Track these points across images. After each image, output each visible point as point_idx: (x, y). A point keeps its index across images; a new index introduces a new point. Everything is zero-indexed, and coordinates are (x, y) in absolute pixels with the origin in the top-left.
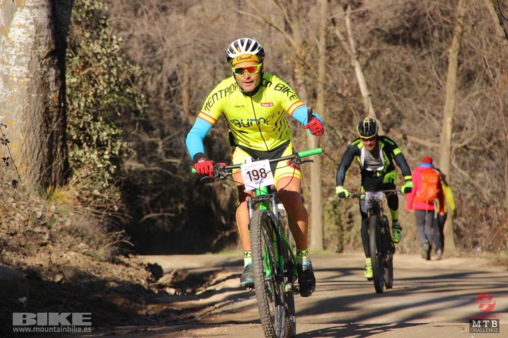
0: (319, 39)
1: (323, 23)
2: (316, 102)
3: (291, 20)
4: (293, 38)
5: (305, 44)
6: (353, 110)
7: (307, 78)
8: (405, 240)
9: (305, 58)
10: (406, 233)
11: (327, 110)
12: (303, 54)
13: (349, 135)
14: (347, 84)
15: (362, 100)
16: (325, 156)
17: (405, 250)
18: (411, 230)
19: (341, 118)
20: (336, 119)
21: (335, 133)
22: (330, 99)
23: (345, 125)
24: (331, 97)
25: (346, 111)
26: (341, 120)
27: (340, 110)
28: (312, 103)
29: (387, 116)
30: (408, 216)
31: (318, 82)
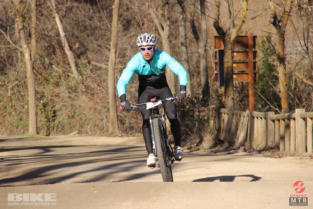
5: (22, 3)
6: (55, 45)
7: (25, 24)
8: (89, 127)
9: (23, 11)
10: (89, 122)
11: (38, 45)
12: (21, 9)
13: (53, 61)
14: (51, 28)
15: (61, 39)
16: (38, 74)
17: (89, 133)
18: (92, 121)
19: (48, 50)
20: (45, 51)
21: (44, 60)
22: (40, 38)
23: (51, 54)
24: (41, 36)
25: (51, 46)
26: (48, 52)
27: (46, 45)
28: (28, 40)
29: (76, 48)
30: (90, 112)
31: (32, 27)
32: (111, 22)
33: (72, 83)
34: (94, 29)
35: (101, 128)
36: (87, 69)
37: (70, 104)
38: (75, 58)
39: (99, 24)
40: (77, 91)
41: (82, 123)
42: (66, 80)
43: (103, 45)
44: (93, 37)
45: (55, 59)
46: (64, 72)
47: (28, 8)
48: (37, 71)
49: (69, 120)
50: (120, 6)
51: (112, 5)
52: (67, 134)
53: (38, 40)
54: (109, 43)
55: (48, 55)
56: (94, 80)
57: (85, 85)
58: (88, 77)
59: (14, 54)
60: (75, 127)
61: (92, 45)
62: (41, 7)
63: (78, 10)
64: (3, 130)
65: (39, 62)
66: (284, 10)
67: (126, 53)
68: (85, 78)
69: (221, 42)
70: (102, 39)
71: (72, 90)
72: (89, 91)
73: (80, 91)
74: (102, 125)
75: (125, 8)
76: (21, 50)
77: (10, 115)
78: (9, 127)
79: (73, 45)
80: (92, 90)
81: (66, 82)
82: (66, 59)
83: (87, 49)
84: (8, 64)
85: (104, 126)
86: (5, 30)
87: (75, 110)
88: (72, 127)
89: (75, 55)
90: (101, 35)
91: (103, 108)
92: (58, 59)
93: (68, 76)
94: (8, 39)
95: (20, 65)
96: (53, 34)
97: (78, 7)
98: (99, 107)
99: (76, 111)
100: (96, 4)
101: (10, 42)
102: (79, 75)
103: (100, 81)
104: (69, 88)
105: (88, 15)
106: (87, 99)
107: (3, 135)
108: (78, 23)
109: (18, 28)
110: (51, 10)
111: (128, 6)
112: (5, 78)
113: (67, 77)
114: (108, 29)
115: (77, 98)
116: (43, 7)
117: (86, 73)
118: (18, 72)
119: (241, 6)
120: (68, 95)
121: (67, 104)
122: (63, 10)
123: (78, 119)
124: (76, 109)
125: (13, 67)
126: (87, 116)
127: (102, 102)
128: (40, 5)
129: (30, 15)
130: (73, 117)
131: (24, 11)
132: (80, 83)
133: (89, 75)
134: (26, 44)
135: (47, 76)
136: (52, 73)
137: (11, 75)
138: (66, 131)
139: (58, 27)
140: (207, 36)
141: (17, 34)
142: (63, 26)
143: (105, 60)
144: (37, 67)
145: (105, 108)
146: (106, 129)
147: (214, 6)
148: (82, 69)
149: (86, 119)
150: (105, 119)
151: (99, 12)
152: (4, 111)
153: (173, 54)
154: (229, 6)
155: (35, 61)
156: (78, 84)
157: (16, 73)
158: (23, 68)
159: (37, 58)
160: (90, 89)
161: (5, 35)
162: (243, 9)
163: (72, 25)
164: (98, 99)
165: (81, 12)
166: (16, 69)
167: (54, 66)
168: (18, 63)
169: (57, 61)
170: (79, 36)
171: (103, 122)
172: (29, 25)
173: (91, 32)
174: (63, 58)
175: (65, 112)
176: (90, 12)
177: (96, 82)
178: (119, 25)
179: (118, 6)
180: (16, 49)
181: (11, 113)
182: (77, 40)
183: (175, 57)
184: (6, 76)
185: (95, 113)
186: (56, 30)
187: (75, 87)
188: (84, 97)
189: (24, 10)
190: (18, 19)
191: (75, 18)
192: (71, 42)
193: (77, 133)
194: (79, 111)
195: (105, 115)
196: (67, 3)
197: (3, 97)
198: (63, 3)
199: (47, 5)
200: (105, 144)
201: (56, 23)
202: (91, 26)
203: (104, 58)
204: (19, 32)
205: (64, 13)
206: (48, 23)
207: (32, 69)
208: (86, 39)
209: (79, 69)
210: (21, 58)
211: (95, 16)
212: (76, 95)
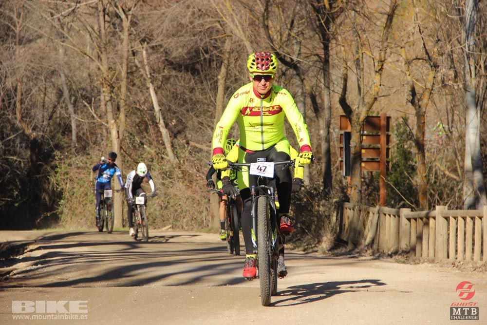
0: (122, 67)
1: (125, 54)
2: (119, 114)
3: (101, 52)
4: (102, 65)
5: (111, 70)
6: (148, 121)
7: (113, 95)
8: (185, 220)
9: (111, 80)
10: (186, 215)
11: (128, 120)
12: (109, 77)
13: (145, 140)
14: (144, 100)
15: (155, 114)
16: (127, 155)
17: (185, 228)
18: (189, 213)
19: (139, 127)
20: (135, 127)
21: (134, 138)
22: (130, 112)
23: (142, 132)
24: (131, 110)
25: (143, 122)
26: (139, 129)
27: (138, 120)
28: (116, 114)
29: (173, 125)
30: (187, 202)
31: (121, 99)
32: (216, 95)
33: (167, 168)
34: (194, 104)
35: (199, 222)
36: (186, 151)
37: (163, 192)
38: (170, 137)
39: (201, 97)
40: (173, 176)
41: (177, 215)
42: (160, 164)
43: (205, 122)
44: (193, 113)
45: (147, 137)
46: (157, 154)
47: (118, 76)
48: (125, 152)
49: (162, 211)
50: (227, 76)
51: (218, 75)
52: (159, 228)
53: (128, 115)
54: (212, 120)
55: (140, 132)
56: (193, 164)
57: (182, 169)
58: (186, 160)
59: (99, 131)
60: (168, 220)
61: (192, 122)
62: (133, 76)
63: (176, 80)
64: (83, 221)
65: (128, 141)
66: (425, 86)
67: (232, 133)
68: (182, 162)
69: (347, 122)
70: (204, 115)
71: (166, 175)
72: (186, 177)
73: (175, 177)
74: (201, 219)
75: (233, 79)
76: (107, 125)
77: (91, 203)
78: (90, 218)
79: (169, 122)
80: (190, 176)
81: (159, 166)
82: (160, 139)
83: (185, 127)
84: (92, 142)
85: (203, 220)
86: (89, 102)
87: (168, 200)
88: (165, 219)
89: (171, 133)
90: (203, 111)
91: (203, 198)
92: (151, 137)
93: (162, 158)
94: (93, 112)
95: (105, 144)
96: (146, 107)
97: (177, 76)
98: (197, 197)
99: (170, 201)
100: (199, 73)
101: (95, 116)
102: (175, 158)
103: (201, 165)
104: (163, 173)
105: (188, 87)
106: (184, 187)
107: (82, 227)
108: (177, 96)
109: (105, 99)
110: (145, 79)
111: (237, 77)
112: (87, 158)
113: (160, 159)
114: (212, 104)
115: (171, 186)
116: (135, 75)
117: (183, 156)
118: (102, 152)
119: (373, 81)
120: (161, 181)
121: (160, 192)
122: (159, 79)
123: (173, 211)
124: (170, 198)
125: (97, 146)
126: (183, 208)
127: (201, 190)
128: (132, 73)
129: (119, 85)
130: (166, 208)
131: (113, 80)
132: (176, 167)
133: (187, 158)
134: (113, 119)
135: (137, 157)
136: (142, 154)
137: (94, 156)
138: (157, 224)
139: (152, 100)
140: (330, 116)
141: (103, 107)
142: (157, 98)
143: (206, 140)
144: (125, 147)
145: (205, 199)
146: (206, 223)
147: (340, 80)
148: (180, 151)
149: (182, 211)
150: (204, 211)
151: (202, 83)
152: (84, 198)
153: (289, 136)
154: (358, 80)
155: (123, 140)
156: (174, 168)
157: (101, 153)
158: (108, 148)
159: (126, 136)
160: (187, 174)
161: (89, 108)
162: (375, 84)
163: (169, 98)
164: (197, 187)
165: (180, 82)
166: (100, 149)
167: (145, 146)
168: (103, 142)
169: (149, 141)
170: (176, 111)
171: (202, 216)
172: (117, 95)
173: (191, 106)
174: (157, 137)
175: (157, 201)
176: (191, 83)
177: (195, 166)
178: (225, 99)
179: (224, 77)
180: (102, 125)
181: (92, 201)
182: (174, 116)
183: (292, 139)
184: (89, 157)
185: (193, 204)
186: (149, 103)
187: (170, 172)
188: (180, 185)
189: (112, 78)
190: (105, 89)
191: (172, 90)
192: (166, 118)
193: (170, 228)
194: (174, 201)
195: (205, 207)
196: (164, 72)
197: (84, 182)
198: (159, 71)
199: (141, 73)
200: (204, 242)
201: (150, 95)
202: (191, 99)
203: (206, 138)
204: (106, 105)
205: (160, 83)
206: (140, 94)
207: (119, 149)
208: (185, 115)
209: (176, 150)
210: (107, 136)
211: (196, 88)
212: (171, 182)
